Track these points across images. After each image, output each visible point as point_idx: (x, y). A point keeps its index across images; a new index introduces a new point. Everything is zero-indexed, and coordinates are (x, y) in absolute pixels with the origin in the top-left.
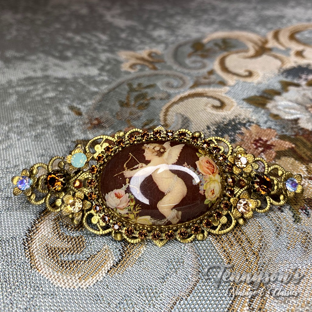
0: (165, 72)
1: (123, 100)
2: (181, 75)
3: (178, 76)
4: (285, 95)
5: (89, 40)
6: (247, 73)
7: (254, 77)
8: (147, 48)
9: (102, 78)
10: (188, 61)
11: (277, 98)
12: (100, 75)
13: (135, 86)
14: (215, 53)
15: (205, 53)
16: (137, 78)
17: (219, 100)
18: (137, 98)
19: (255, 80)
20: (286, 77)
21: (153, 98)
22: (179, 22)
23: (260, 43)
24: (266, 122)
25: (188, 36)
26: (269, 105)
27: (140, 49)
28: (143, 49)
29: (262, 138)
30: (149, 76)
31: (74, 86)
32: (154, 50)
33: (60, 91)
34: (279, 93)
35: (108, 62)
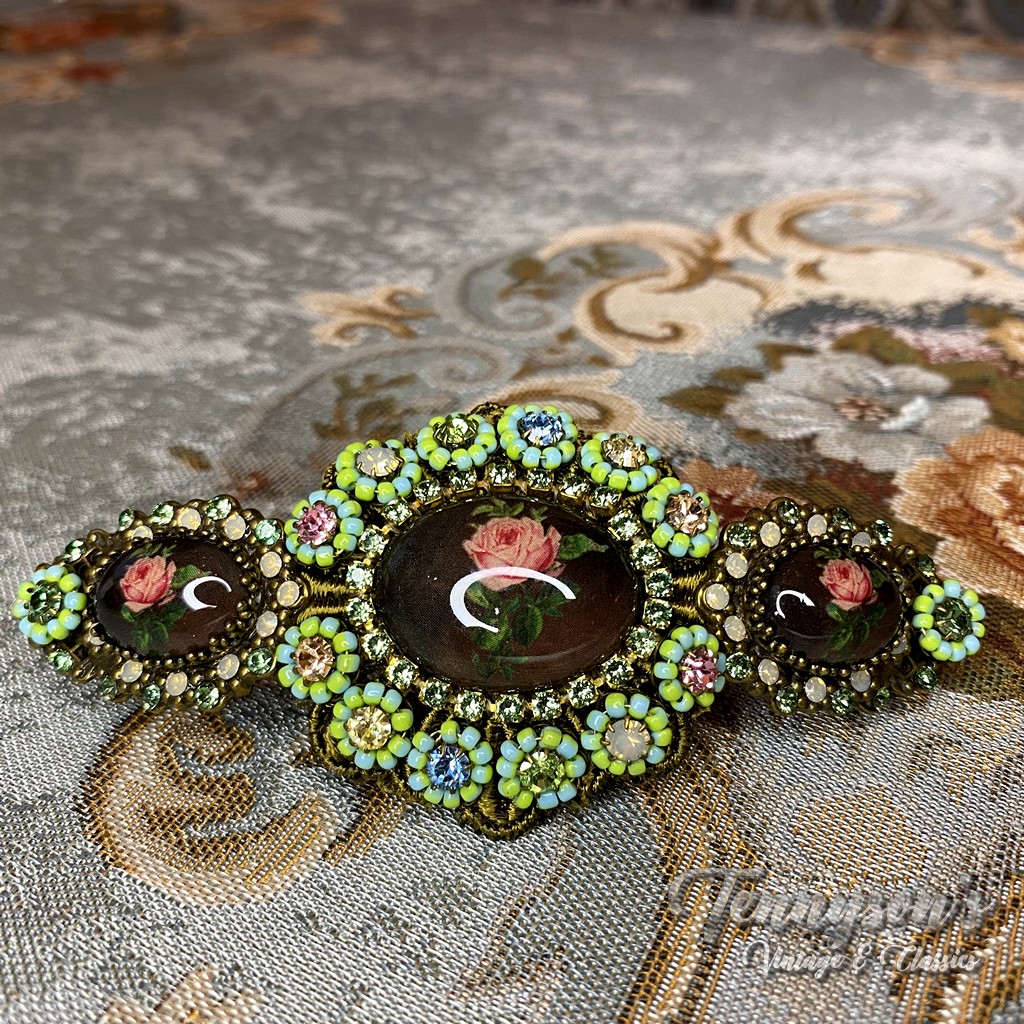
0: (436, 341)
1: (326, 421)
2: (484, 347)
3: (475, 351)
4: (773, 378)
5: (210, 266)
6: (667, 332)
7: (687, 339)
8: (381, 280)
9: (257, 367)
10: (500, 311)
11: (752, 387)
12: (251, 359)
13: (357, 382)
14: (574, 283)
15: (546, 287)
16: (361, 361)
17: (595, 404)
18: (365, 413)
19: (688, 348)
20: (777, 333)
21: (410, 411)
22: (468, 207)
23: (699, 251)
24: (725, 452)
25: (496, 243)
26: (733, 409)
27: (362, 285)
28: (372, 284)
29: (719, 492)
30: (395, 354)
31: (177, 395)
32: (402, 285)
33: (138, 410)
34: (756, 376)
35: (272, 323)
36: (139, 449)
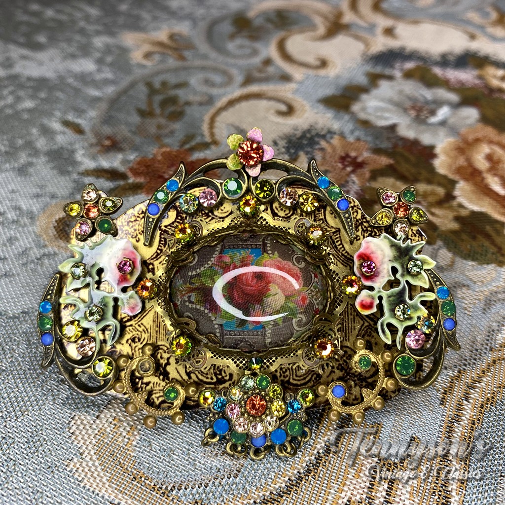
0: (198, 63)
1: (143, 108)
3: (219, 70)
4: (375, 92)
5: (69, 15)
6: (318, 63)
7: (330, 68)
8: (164, 26)
9: (103, 75)
10: (231, 46)
13: (157, 85)
14: (267, 32)
15: (255, 34)
16: (158, 73)
17: (285, 103)
18: (164, 103)
19: (331, 72)
20: (374, 67)
21: (188, 103)
23: (332, 18)
24: (352, 132)
25: (224, 7)
26: (356, 108)
27: (155, 29)
28: (159, 28)
29: (350, 154)
30: (176, 70)
31: (62, 91)
32: (177, 29)
33: (42, 99)
34: (365, 90)
35: (108, 50)
36: (45, 121)
